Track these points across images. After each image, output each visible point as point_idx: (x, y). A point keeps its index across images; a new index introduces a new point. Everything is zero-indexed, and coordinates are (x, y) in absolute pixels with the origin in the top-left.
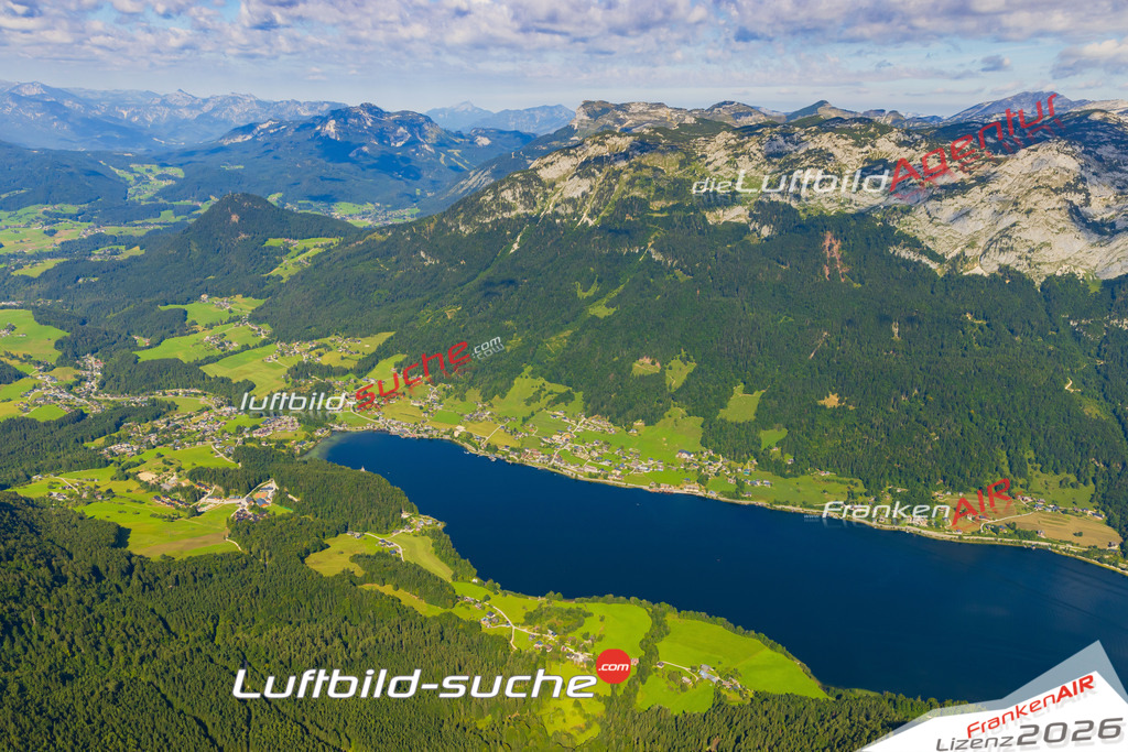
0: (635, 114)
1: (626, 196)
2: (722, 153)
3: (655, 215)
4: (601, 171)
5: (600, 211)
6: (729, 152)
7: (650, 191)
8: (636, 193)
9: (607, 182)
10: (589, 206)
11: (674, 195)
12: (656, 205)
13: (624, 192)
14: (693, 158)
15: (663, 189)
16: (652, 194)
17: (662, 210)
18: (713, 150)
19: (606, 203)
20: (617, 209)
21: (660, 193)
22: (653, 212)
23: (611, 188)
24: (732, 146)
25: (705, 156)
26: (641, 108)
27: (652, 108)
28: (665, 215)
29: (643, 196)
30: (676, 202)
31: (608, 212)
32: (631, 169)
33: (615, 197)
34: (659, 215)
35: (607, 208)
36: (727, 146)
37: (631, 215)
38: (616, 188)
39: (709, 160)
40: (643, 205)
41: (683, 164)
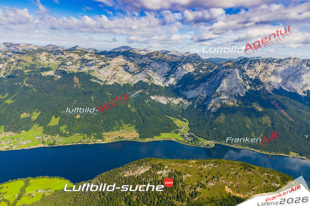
0: (22, 47)
1: (15, 69)
2: (45, 57)
3: (26, 74)
4: (6, 62)
5: (7, 73)
6: (47, 57)
7: (23, 67)
8: (19, 68)
9: (8, 65)
10: (3, 72)
11: (31, 68)
12: (26, 71)
13: (15, 68)
14: (36, 58)
15: (28, 67)
16: (24, 68)
17: (28, 73)
18: (42, 57)
19: (9, 71)
20: (13, 73)
21: (27, 68)
22: (25, 73)
23: (10, 67)
24: (47, 56)
25: (40, 58)
26: (24, 45)
27: (27, 45)
28: (29, 74)
29: (21, 69)
30: (32, 70)
31: (9, 73)
32: (16, 62)
33: (12, 69)
34: (27, 74)
35: (9, 72)
36: (46, 56)
37: (18, 74)
38: (12, 67)
39: (41, 59)
40: (22, 71)
41: (33, 60)
